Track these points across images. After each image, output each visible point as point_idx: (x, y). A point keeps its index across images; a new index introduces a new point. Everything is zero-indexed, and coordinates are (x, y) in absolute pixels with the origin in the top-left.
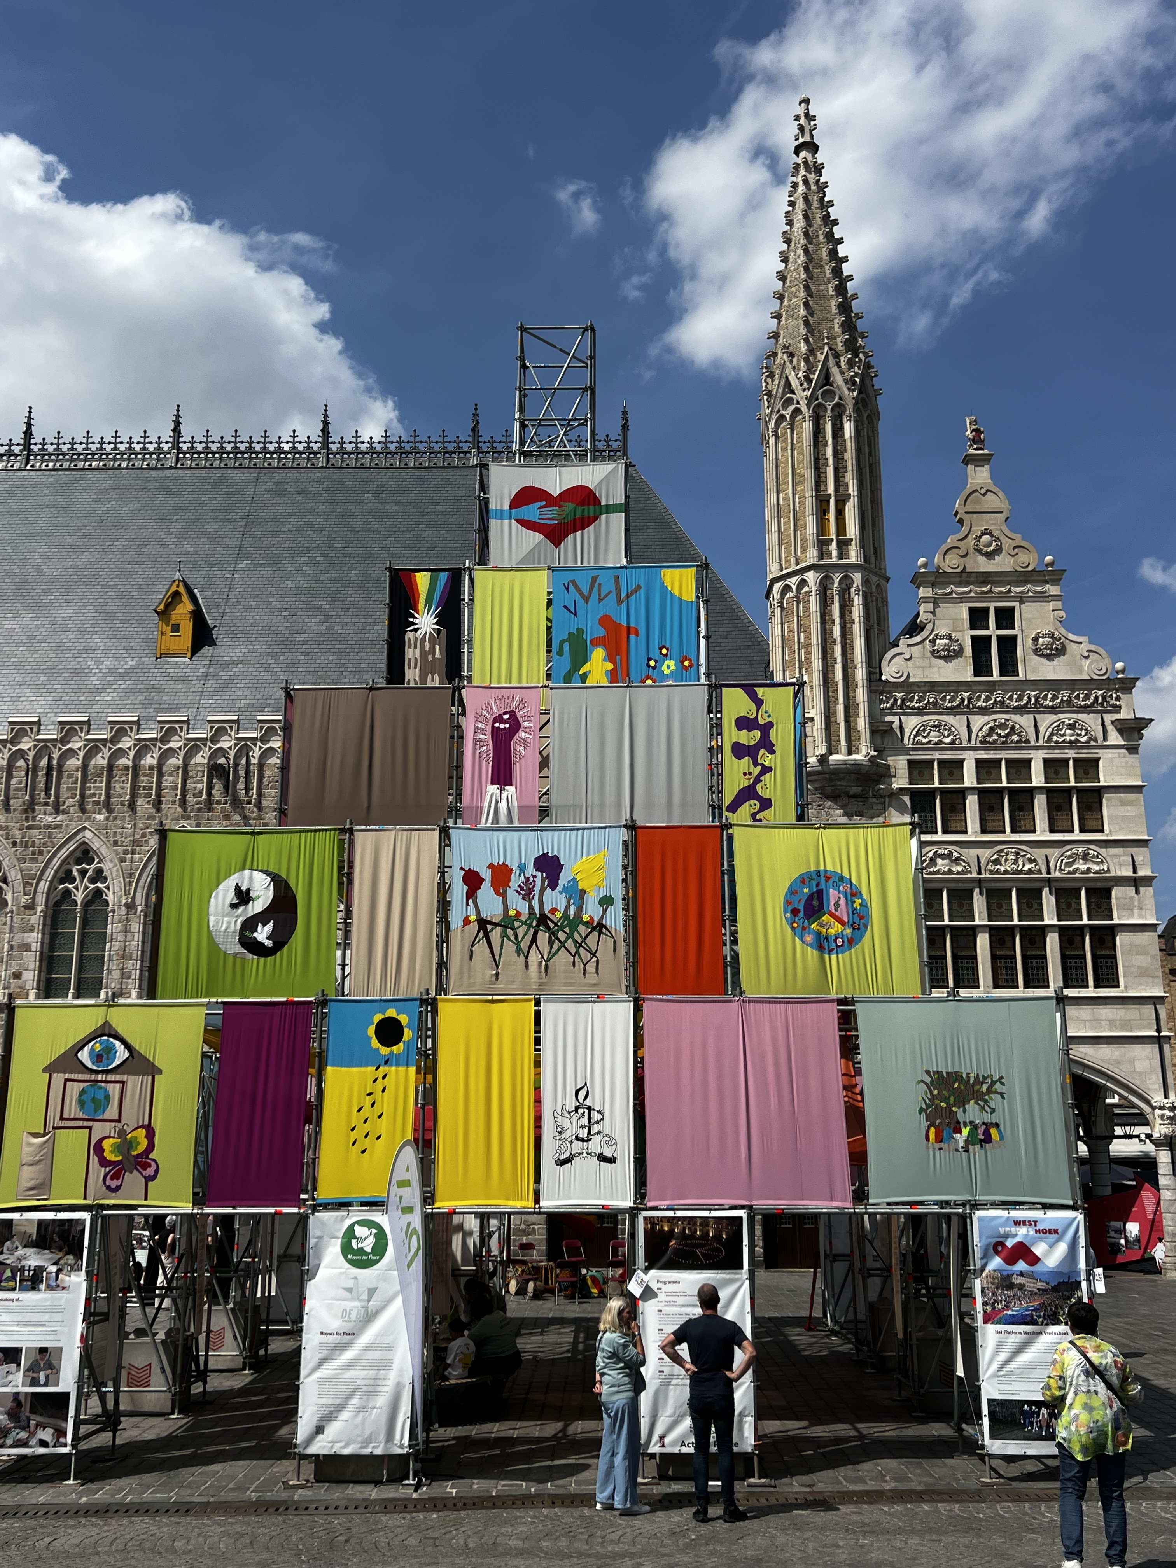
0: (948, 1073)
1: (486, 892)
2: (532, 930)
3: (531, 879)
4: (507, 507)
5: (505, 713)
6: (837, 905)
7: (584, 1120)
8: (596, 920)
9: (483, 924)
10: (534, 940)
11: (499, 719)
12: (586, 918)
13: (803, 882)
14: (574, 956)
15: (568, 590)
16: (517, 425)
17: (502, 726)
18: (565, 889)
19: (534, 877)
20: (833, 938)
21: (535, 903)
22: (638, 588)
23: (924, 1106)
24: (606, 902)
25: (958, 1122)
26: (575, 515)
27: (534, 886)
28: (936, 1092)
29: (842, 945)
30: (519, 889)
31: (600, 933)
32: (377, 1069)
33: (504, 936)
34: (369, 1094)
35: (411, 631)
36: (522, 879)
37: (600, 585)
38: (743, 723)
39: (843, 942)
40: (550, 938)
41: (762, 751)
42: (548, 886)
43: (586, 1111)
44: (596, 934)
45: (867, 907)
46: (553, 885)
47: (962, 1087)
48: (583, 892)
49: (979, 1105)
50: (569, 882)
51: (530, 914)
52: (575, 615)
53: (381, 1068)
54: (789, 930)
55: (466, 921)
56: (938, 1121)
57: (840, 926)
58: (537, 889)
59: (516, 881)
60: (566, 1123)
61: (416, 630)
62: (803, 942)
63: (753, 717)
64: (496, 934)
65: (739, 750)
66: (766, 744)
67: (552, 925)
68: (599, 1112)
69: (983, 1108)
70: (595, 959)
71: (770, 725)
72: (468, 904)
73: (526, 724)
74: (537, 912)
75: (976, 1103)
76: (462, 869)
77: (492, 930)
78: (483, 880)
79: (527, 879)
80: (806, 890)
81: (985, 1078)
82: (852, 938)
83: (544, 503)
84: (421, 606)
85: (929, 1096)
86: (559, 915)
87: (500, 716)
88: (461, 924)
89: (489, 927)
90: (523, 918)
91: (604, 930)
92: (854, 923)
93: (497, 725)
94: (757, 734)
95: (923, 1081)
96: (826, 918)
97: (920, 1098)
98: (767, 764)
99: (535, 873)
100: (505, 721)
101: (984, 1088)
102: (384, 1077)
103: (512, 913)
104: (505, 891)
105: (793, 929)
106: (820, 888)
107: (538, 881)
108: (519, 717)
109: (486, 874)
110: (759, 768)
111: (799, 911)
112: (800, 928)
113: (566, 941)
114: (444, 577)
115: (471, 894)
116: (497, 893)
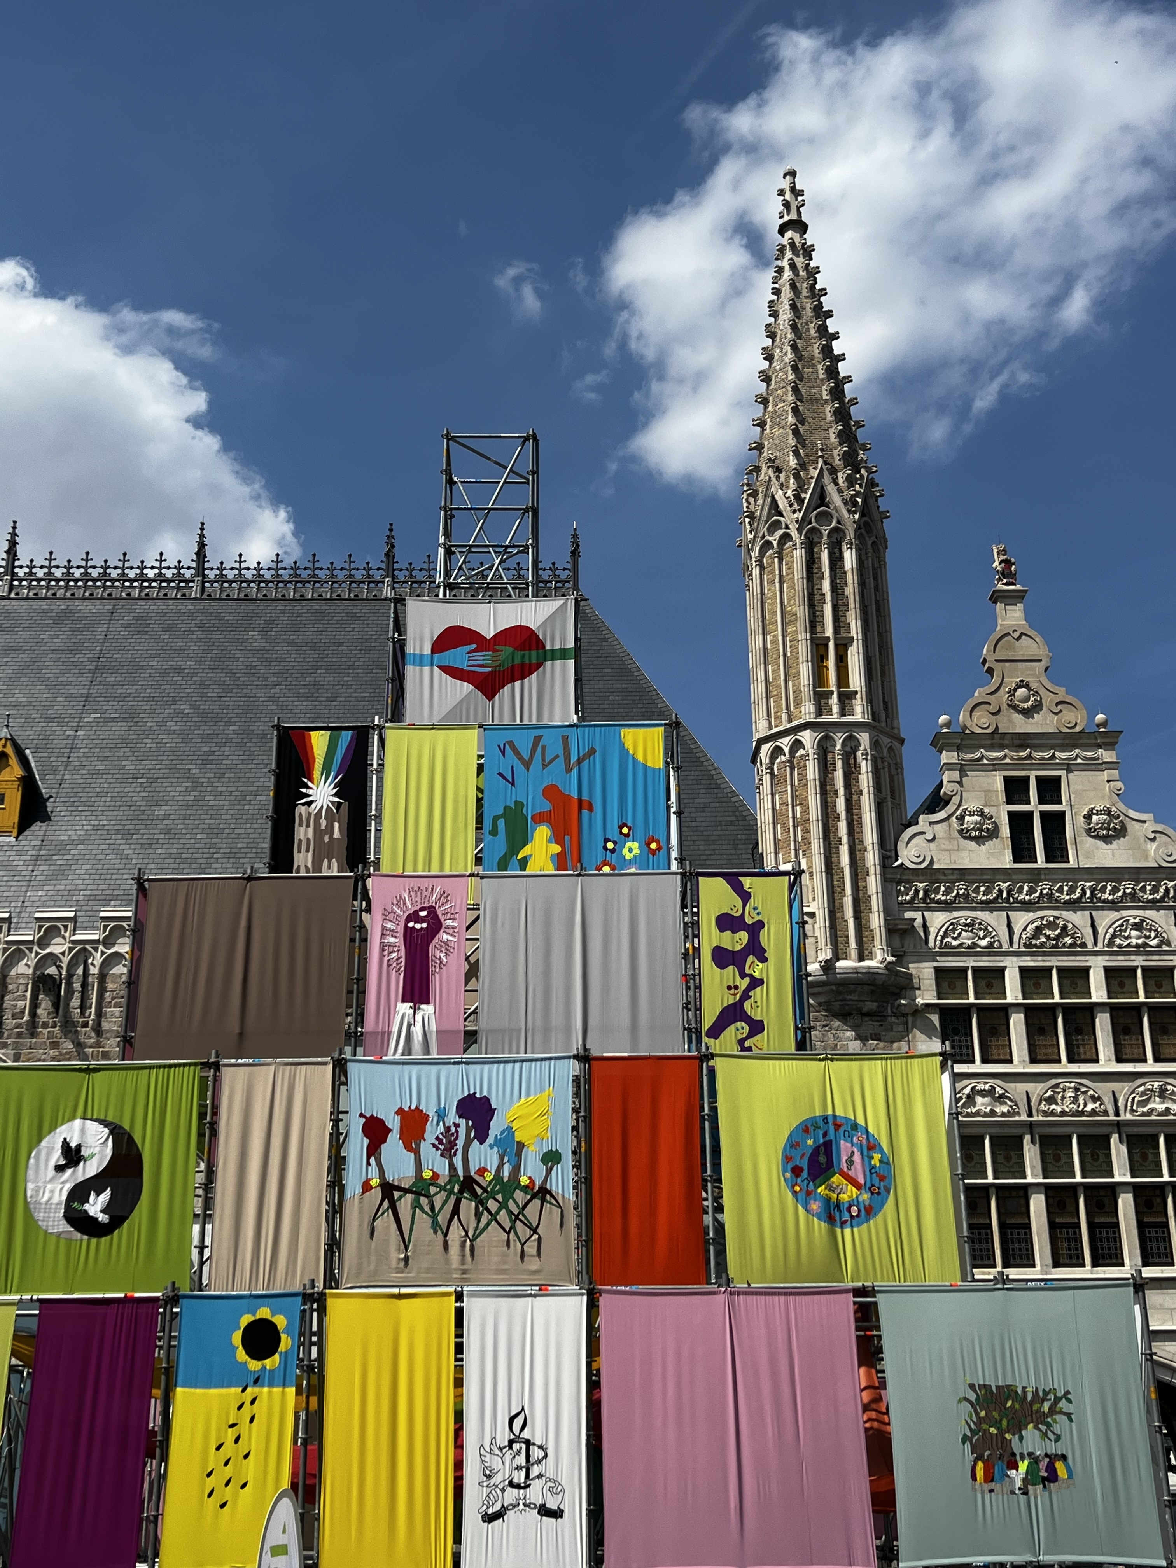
0: (998, 1387)
1: (393, 1146)
2: (453, 1198)
3: (453, 1129)
4: (427, 650)
5: (422, 909)
6: (850, 1162)
7: (521, 1460)
8: (538, 1183)
9: (388, 1189)
10: (456, 1211)
11: (414, 917)
12: (524, 1181)
13: (806, 1130)
14: (508, 1233)
15: (503, 753)
16: (441, 551)
17: (418, 926)
18: (498, 1142)
19: (457, 1125)
20: (846, 1206)
21: (458, 1161)
22: (592, 751)
23: (969, 1434)
24: (551, 1158)
25: (1014, 1454)
26: (513, 661)
27: (457, 1138)
28: (983, 1414)
29: (858, 1216)
30: (437, 1143)
31: (543, 1201)
32: (243, 1391)
33: (416, 1205)
34: (232, 1426)
35: (303, 804)
36: (441, 1128)
37: (544, 747)
38: (726, 922)
39: (859, 1211)
40: (477, 1208)
41: (751, 958)
42: (475, 1137)
43: (524, 1446)
44: (537, 1202)
45: (888, 1163)
46: (482, 1137)
47: (1017, 1406)
48: (521, 1146)
49: (1040, 1430)
50: (502, 1133)
51: (451, 1176)
52: (513, 784)
53: (249, 1389)
54: (790, 1194)
55: (366, 1187)
56: (987, 1453)
57: (854, 1190)
58: (460, 1143)
59: (433, 1131)
60: (495, 1463)
61: (309, 804)
62: (808, 1211)
63: (738, 914)
64: (405, 1204)
65: (722, 957)
66: (756, 949)
67: (479, 1191)
68: (540, 1447)
69: (1045, 1434)
70: (536, 1236)
71: (760, 925)
72: (368, 1164)
73: (449, 922)
74: (461, 1173)
75: (1036, 1427)
76: (361, 1115)
77: (400, 1198)
78: (389, 1130)
79: (448, 1129)
80: (810, 1142)
81: (1046, 1393)
82: (870, 1205)
83: (474, 646)
84: (317, 772)
85: (974, 1419)
86: (489, 1176)
87: (416, 913)
88: (359, 1190)
89: (396, 1194)
90: (441, 1182)
91: (548, 1197)
92: (873, 1185)
93: (411, 925)
94: (744, 936)
95: (966, 1399)
96: (836, 1179)
97: (964, 1422)
98: (757, 974)
99: (457, 1120)
100: (422, 920)
101: (1046, 1407)
102: (253, 1402)
103: (427, 1174)
104: (418, 1146)
105: (795, 1193)
106: (827, 1138)
107: (462, 1131)
108: (439, 913)
109: (394, 1123)
110: (747, 980)
111: (802, 1170)
112: (804, 1193)
113: (498, 1212)
114: (347, 736)
115: (373, 1150)
116: (408, 1148)
